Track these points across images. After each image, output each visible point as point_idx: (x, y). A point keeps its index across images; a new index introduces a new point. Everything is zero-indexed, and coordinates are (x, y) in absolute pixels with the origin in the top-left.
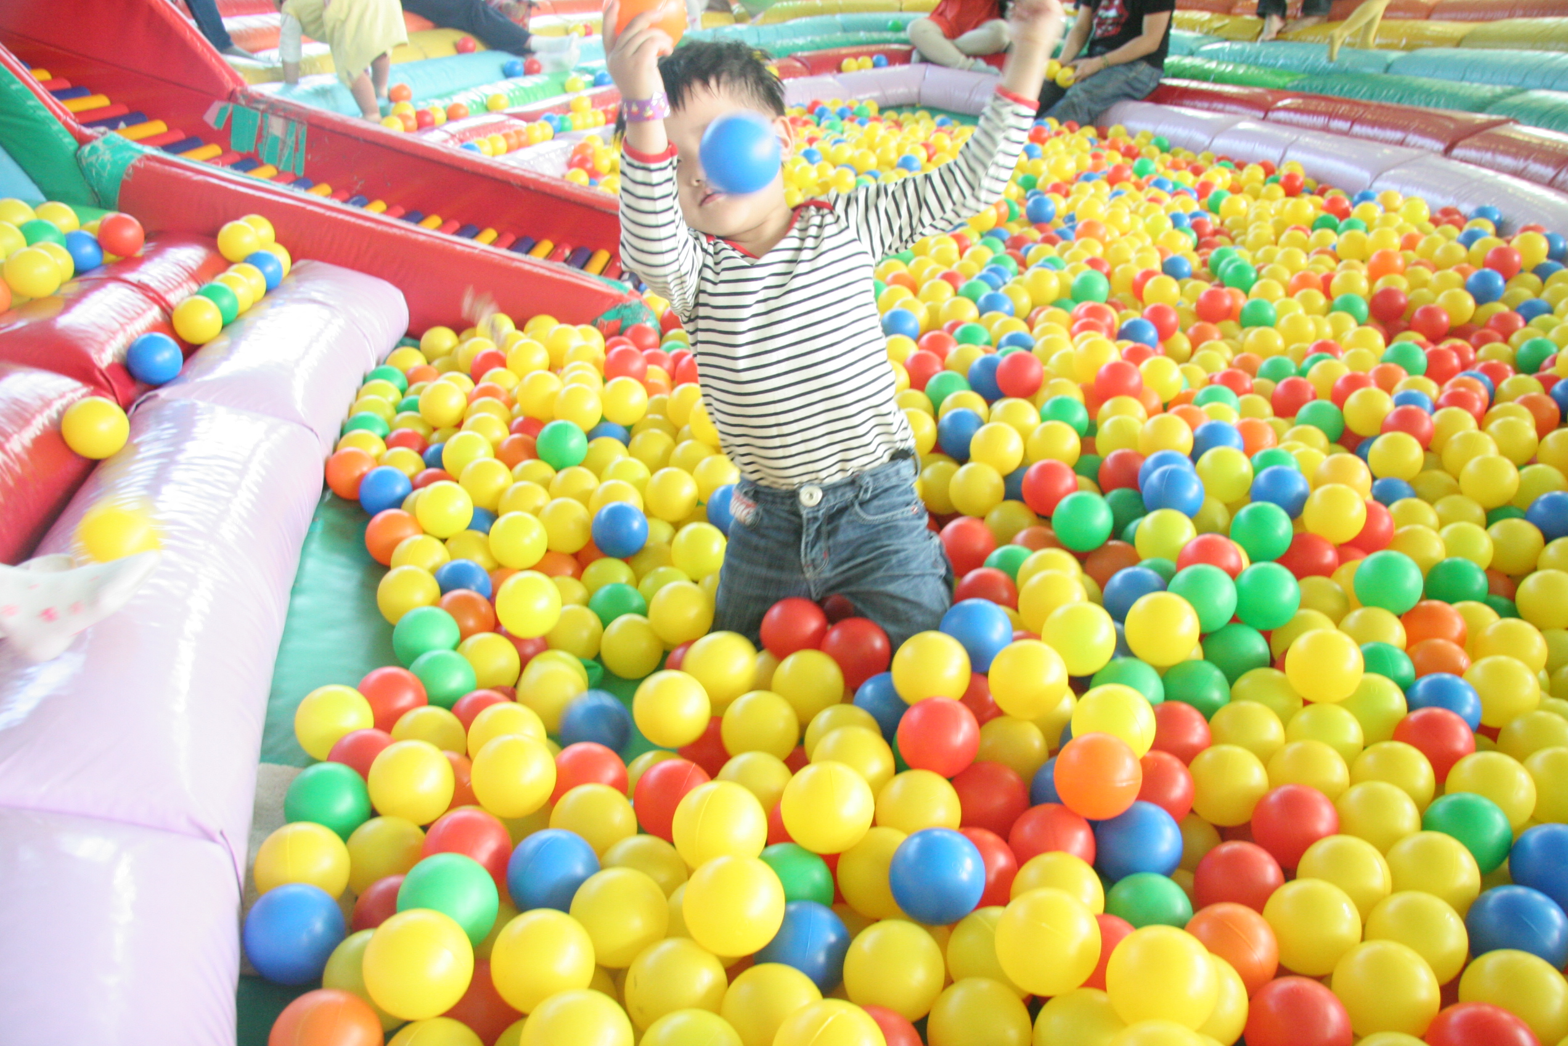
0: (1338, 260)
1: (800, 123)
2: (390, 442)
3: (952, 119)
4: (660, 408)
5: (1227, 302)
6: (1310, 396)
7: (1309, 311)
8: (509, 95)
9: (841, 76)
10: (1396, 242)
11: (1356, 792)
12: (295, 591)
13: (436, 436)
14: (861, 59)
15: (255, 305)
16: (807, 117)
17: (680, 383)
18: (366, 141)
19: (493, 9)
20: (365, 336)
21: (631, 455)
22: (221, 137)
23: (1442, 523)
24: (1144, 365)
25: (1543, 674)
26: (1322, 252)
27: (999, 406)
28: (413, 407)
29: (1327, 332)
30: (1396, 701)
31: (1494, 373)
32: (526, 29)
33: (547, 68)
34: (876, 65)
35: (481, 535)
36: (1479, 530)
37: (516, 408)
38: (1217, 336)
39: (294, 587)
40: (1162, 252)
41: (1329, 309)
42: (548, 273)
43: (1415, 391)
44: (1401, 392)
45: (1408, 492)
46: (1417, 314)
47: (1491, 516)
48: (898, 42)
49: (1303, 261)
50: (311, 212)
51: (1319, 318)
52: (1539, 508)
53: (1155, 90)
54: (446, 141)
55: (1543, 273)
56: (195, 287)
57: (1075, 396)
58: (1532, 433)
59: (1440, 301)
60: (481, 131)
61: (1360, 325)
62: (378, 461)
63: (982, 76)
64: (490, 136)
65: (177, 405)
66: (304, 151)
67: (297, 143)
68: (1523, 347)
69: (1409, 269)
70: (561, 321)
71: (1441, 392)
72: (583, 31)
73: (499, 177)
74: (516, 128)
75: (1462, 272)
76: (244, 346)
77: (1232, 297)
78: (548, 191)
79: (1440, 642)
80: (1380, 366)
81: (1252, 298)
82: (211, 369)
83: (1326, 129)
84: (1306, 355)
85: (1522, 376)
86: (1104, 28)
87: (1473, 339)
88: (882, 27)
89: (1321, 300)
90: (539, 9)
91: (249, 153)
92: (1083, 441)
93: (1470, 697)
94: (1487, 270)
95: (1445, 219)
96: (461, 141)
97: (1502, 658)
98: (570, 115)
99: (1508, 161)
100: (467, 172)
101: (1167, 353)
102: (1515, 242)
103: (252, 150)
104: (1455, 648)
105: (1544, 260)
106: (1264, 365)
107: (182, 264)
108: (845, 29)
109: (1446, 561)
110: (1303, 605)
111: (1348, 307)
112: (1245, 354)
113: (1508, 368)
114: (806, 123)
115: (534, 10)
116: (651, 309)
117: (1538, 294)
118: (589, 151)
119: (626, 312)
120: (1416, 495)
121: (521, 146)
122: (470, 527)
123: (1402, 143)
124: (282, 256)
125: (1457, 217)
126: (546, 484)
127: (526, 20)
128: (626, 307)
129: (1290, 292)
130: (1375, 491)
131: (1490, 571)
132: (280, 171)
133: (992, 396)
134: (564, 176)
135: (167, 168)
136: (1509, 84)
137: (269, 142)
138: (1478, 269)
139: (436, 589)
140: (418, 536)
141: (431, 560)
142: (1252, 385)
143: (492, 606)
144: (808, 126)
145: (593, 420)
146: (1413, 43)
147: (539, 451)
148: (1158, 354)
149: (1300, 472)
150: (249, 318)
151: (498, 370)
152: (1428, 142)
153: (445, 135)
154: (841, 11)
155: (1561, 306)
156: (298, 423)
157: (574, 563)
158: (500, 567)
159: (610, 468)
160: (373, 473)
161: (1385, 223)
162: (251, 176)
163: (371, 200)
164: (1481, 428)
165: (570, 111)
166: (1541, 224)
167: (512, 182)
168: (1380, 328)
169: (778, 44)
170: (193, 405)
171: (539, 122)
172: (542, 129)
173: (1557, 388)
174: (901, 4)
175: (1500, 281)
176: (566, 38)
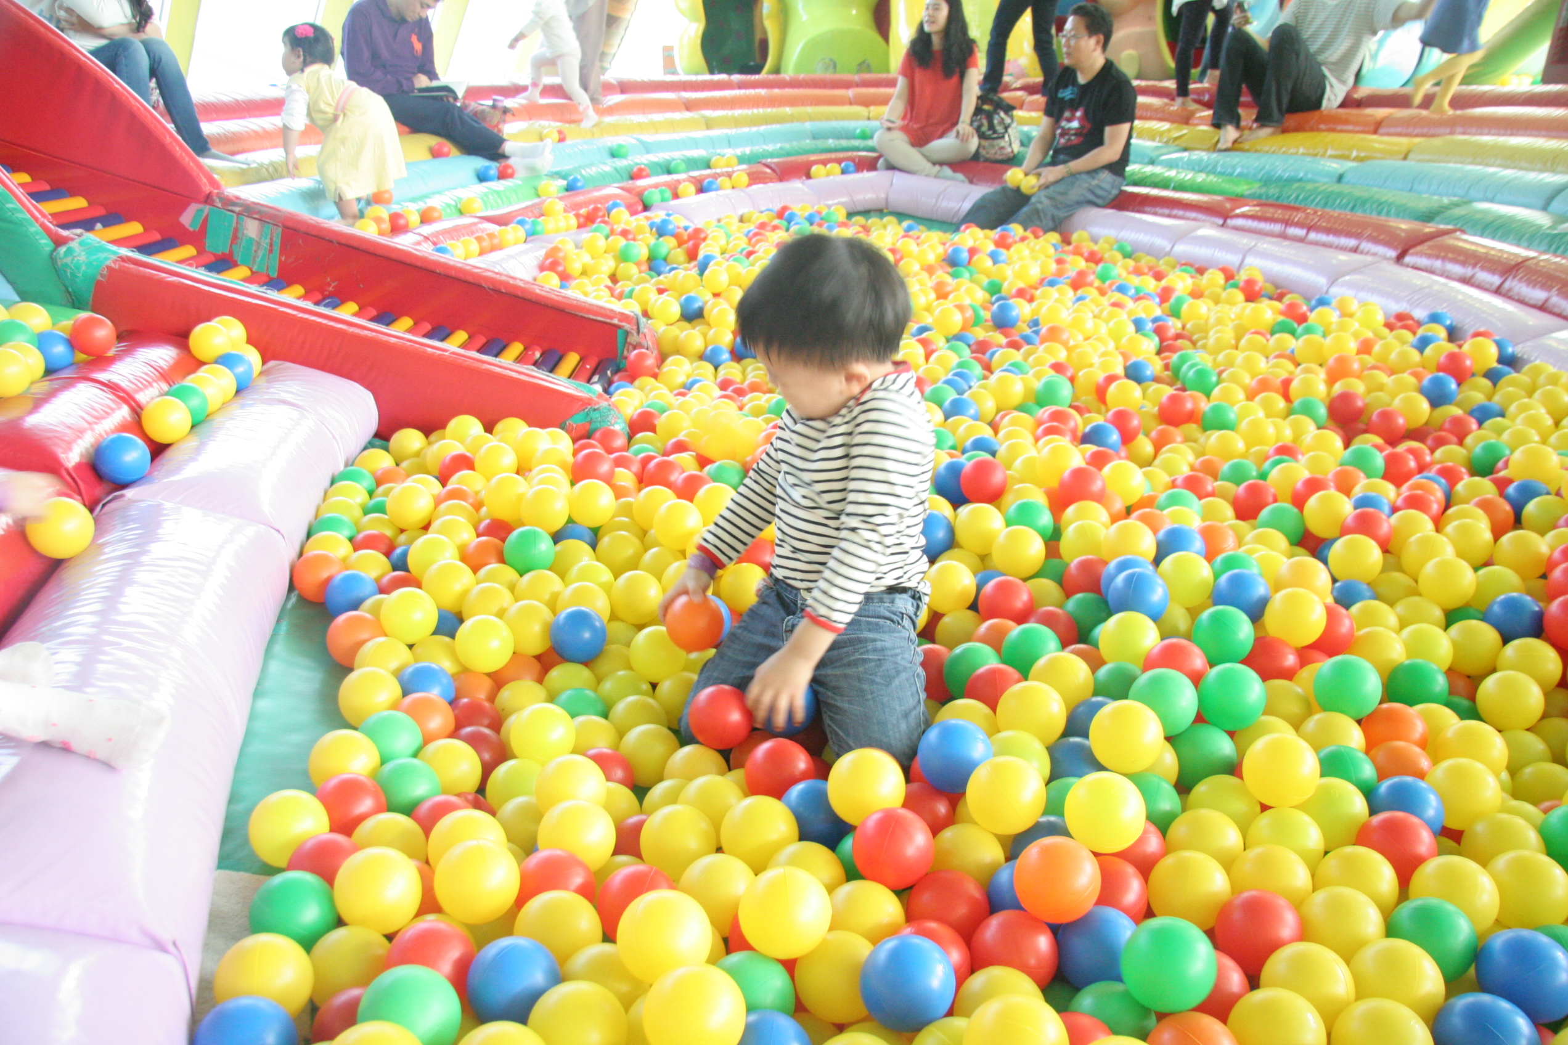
0: (1297, 364)
1: (769, 228)
2: (358, 544)
3: (919, 224)
4: (627, 511)
5: (1189, 406)
6: (1270, 498)
7: (1269, 414)
8: (481, 198)
9: (810, 182)
10: (1352, 346)
11: (1320, 896)
12: (257, 694)
13: (402, 538)
14: (829, 166)
15: (225, 405)
16: (776, 222)
17: (647, 486)
18: (339, 243)
19: (468, 116)
20: (334, 437)
21: (598, 560)
22: (197, 238)
23: (1403, 624)
24: (1107, 469)
25: (1505, 775)
26: (1281, 356)
27: (965, 510)
28: (381, 509)
29: (1287, 436)
30: (1358, 805)
31: (1450, 476)
32: (501, 135)
33: (521, 173)
34: (843, 172)
35: (447, 639)
36: (1439, 631)
37: (484, 510)
38: (1179, 439)
39: (256, 689)
40: (1125, 356)
41: (1289, 413)
42: (516, 377)
43: (1373, 494)
44: (1360, 495)
45: (1368, 593)
46: (1375, 417)
47: (1451, 617)
48: (865, 149)
49: (1262, 365)
50: (283, 312)
51: (1279, 420)
52: (1496, 609)
53: (1116, 198)
54: (419, 243)
55: (1493, 376)
56: (164, 387)
57: (1040, 499)
58: (1488, 535)
59: (1396, 404)
60: (454, 233)
61: (1319, 428)
62: (345, 563)
63: (948, 183)
64: (463, 238)
65: (143, 505)
66: (278, 252)
67: (271, 245)
68: (1478, 450)
69: (1366, 373)
70: (531, 425)
71: (1399, 495)
72: (557, 136)
73: (471, 279)
74: (489, 232)
75: (1415, 374)
76: (212, 447)
77: (1193, 401)
78: (519, 293)
79: (1402, 744)
80: (1338, 469)
81: (1214, 402)
82: (178, 469)
83: (1283, 236)
84: (1267, 458)
85: (1477, 479)
86: (1067, 137)
87: (1429, 442)
88: (850, 136)
89: (1281, 403)
90: (513, 115)
91: (223, 254)
92: (1047, 545)
93: (1432, 800)
94: (1441, 374)
95: (1400, 324)
96: (434, 244)
97: (1464, 761)
98: (543, 218)
99: (1457, 269)
100: (439, 274)
101: (1129, 457)
102: (1466, 348)
103: (227, 251)
104: (1417, 750)
105: (1494, 365)
106: (1225, 468)
107: (153, 363)
108: (814, 137)
109: (1407, 662)
110: (1266, 712)
111: (1307, 410)
112: (1206, 457)
113: (1463, 470)
114: (775, 228)
115: (508, 117)
116: (619, 412)
117: (1489, 399)
118: (561, 255)
119: (595, 415)
120: (1376, 597)
121: (493, 249)
122: (436, 632)
123: (1355, 250)
124: (253, 356)
125: (1410, 322)
126: (512, 588)
128: (595, 410)
129: (1251, 397)
130: (1335, 593)
131: (1450, 672)
132: (253, 273)
133: (957, 500)
134: (535, 279)
135: (141, 269)
136: (1454, 196)
137: (244, 244)
138: (1432, 373)
139: (397, 690)
140: (382, 639)
141: (394, 664)
142: (1214, 488)
143: (453, 710)
144: (777, 231)
145: (559, 523)
146: (1363, 154)
147: (507, 555)
148: (1120, 458)
149: (1261, 575)
150: (218, 419)
151: (465, 473)
152: (1381, 250)
153: (419, 238)
154: (811, 118)
155: (1512, 409)
156: (265, 524)
157: (537, 666)
158: (465, 671)
159: (574, 572)
160: (340, 577)
161: (1342, 328)
162: (224, 278)
163: (343, 302)
164: (1438, 530)
165: (542, 215)
166: (1491, 330)
167: (484, 285)
168: (1339, 431)
169: (747, 150)
170: (160, 506)
171: (512, 225)
172: (513, 233)
173: (1511, 490)
174: (869, 113)
175: (1453, 385)
176: (541, 144)
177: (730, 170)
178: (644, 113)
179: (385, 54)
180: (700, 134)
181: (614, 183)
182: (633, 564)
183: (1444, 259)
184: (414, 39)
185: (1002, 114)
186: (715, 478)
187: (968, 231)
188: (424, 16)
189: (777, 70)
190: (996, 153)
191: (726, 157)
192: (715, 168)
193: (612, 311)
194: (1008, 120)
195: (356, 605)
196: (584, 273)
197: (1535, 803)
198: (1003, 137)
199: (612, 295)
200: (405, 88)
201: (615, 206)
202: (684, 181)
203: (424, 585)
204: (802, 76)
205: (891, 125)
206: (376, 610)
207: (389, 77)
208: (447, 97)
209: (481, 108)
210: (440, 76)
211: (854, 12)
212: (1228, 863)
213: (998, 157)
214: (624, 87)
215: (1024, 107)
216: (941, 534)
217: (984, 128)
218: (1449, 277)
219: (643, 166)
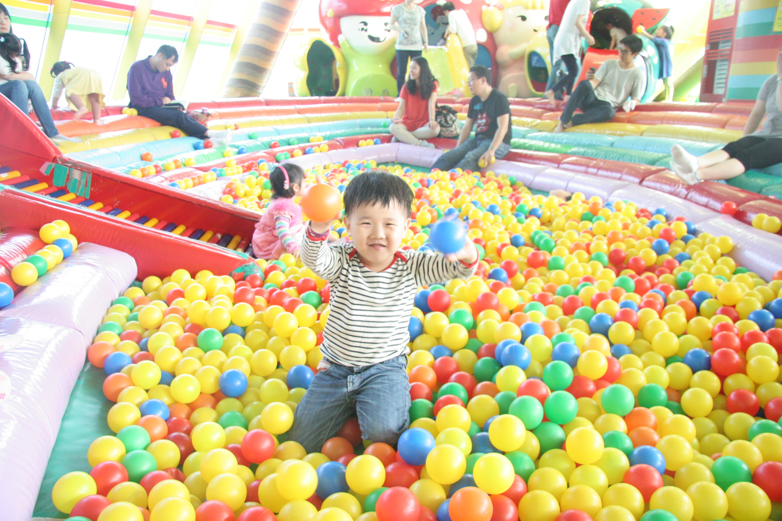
0: (593, 235)
1: (338, 172)
2: (123, 337)
3: (412, 168)
4: (260, 318)
5: (542, 258)
6: (580, 304)
7: (580, 261)
8: (196, 158)
9: (359, 148)
10: (620, 226)
11: (605, 510)
12: (64, 418)
13: (146, 333)
14: (368, 141)
15: (57, 265)
16: (342, 169)
17: (272, 304)
18: (121, 182)
19: (189, 117)
20: (113, 281)
21: (246, 344)
22: (48, 179)
23: (645, 365)
24: (500, 292)
25: (695, 441)
26: (586, 232)
27: (429, 315)
28: (135, 318)
29: (589, 271)
30: (624, 461)
31: (666, 290)
32: (206, 127)
33: (215, 145)
34: (375, 144)
35: (166, 386)
36: (662, 369)
37: (188, 319)
38: (537, 275)
39: (64, 415)
40: (510, 234)
41: (590, 260)
42: (208, 249)
43: (629, 301)
44: (623, 301)
45: (628, 350)
46: (631, 261)
47: (668, 361)
48: (385, 132)
49: (576, 236)
50: (89, 218)
51: (585, 264)
52: (689, 356)
53: (507, 154)
54: (163, 181)
55: (685, 240)
56: (25, 257)
57: (468, 310)
58: (684, 320)
59: (641, 254)
60: (181, 176)
61: (605, 267)
62: (116, 347)
63: (425, 149)
64: (185, 179)
65: (8, 319)
66: (90, 186)
67: (86, 183)
68: (679, 276)
69: (626, 239)
70: (215, 274)
71: (642, 300)
72: (234, 127)
73: (187, 200)
74: (198, 175)
75: (649, 240)
76: (48, 289)
77: (544, 255)
78: (211, 207)
79: (645, 428)
80: (613, 288)
81: (554, 256)
82: (30, 300)
83: (586, 173)
84: (579, 283)
85: (678, 291)
86: (481, 127)
87: (657, 272)
88: (378, 126)
89: (585, 255)
90: (212, 117)
91: (62, 187)
92: (469, 332)
93: (659, 456)
94: (661, 239)
95: (642, 214)
96: (171, 181)
97: (674, 436)
98: (225, 168)
99: (667, 188)
100: (171, 197)
101: (512, 286)
102: (672, 226)
103: (64, 186)
104: (652, 431)
105: (685, 234)
106: (559, 289)
107: (19, 244)
108: (361, 127)
109: (647, 385)
110: (579, 415)
111: (598, 258)
112: (550, 284)
113: (672, 287)
114: (341, 172)
115: (210, 118)
116: (259, 266)
117: (684, 250)
118: (234, 186)
119: (247, 269)
120: (632, 352)
121: (200, 183)
122: (160, 383)
123: (620, 179)
124: (73, 240)
125: (647, 214)
126: (200, 359)
127: (206, 122)
128: (247, 266)
129: (571, 252)
130: (612, 351)
131: (669, 389)
132: (77, 196)
133: (426, 310)
134: (220, 199)
135: (16, 196)
136: (664, 152)
137: (72, 182)
138: (656, 238)
139: (138, 414)
140: (132, 387)
141: (138, 400)
142: (553, 300)
143: (167, 424)
144: (342, 173)
145: (225, 325)
146: (622, 133)
147: (199, 342)
148: (507, 286)
149: (576, 344)
150: (53, 273)
151: (180, 299)
152: (632, 179)
153: (163, 179)
154: (359, 118)
155: (694, 256)
156: (73, 328)
157: (213, 399)
158: (176, 403)
159: (233, 350)
160: (112, 355)
161: (616, 217)
162: (60, 200)
163: (123, 211)
164: (661, 318)
165: (225, 166)
166: (684, 216)
167: (194, 202)
168: (614, 268)
169: (328, 133)
170: (18, 320)
171: (210, 172)
172: (211, 175)
173: (694, 296)
174: (388, 114)
175: (666, 244)
176: (225, 131)
177: (319, 143)
178: (277, 115)
179: (148, 87)
180: (305, 125)
181: (262, 150)
182: (263, 346)
183: (661, 183)
184: (163, 80)
185: (451, 115)
186: (305, 301)
187: (435, 172)
188: (168, 69)
189: (343, 94)
190: (449, 134)
191: (317, 137)
192: (312, 142)
193: (258, 215)
194: (454, 118)
195: (119, 370)
196: (245, 195)
197: (709, 455)
198: (451, 126)
199: (259, 207)
200: (158, 104)
201: (262, 161)
202: (297, 149)
203: (155, 359)
204: (355, 97)
205: (397, 121)
206: (129, 372)
207: (150, 99)
208: (179, 108)
209: (196, 113)
210: (176, 98)
211: (381, 66)
212: (559, 497)
213: (450, 136)
214: (268, 103)
215: (463, 111)
216: (416, 328)
217: (443, 122)
218: (663, 191)
219: (276, 142)
